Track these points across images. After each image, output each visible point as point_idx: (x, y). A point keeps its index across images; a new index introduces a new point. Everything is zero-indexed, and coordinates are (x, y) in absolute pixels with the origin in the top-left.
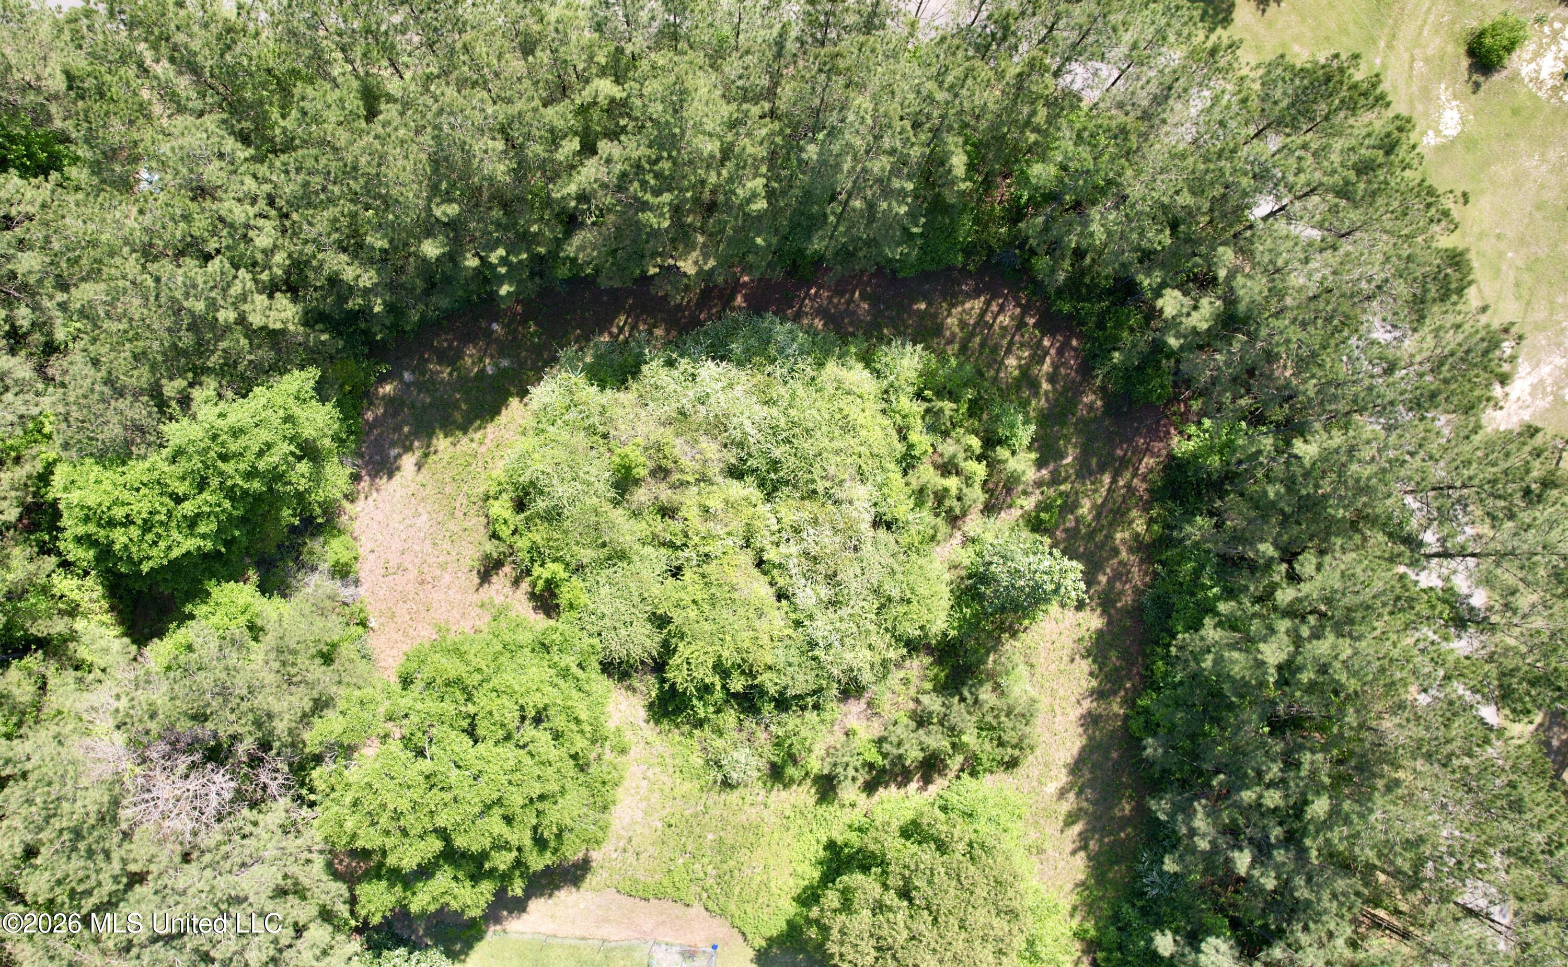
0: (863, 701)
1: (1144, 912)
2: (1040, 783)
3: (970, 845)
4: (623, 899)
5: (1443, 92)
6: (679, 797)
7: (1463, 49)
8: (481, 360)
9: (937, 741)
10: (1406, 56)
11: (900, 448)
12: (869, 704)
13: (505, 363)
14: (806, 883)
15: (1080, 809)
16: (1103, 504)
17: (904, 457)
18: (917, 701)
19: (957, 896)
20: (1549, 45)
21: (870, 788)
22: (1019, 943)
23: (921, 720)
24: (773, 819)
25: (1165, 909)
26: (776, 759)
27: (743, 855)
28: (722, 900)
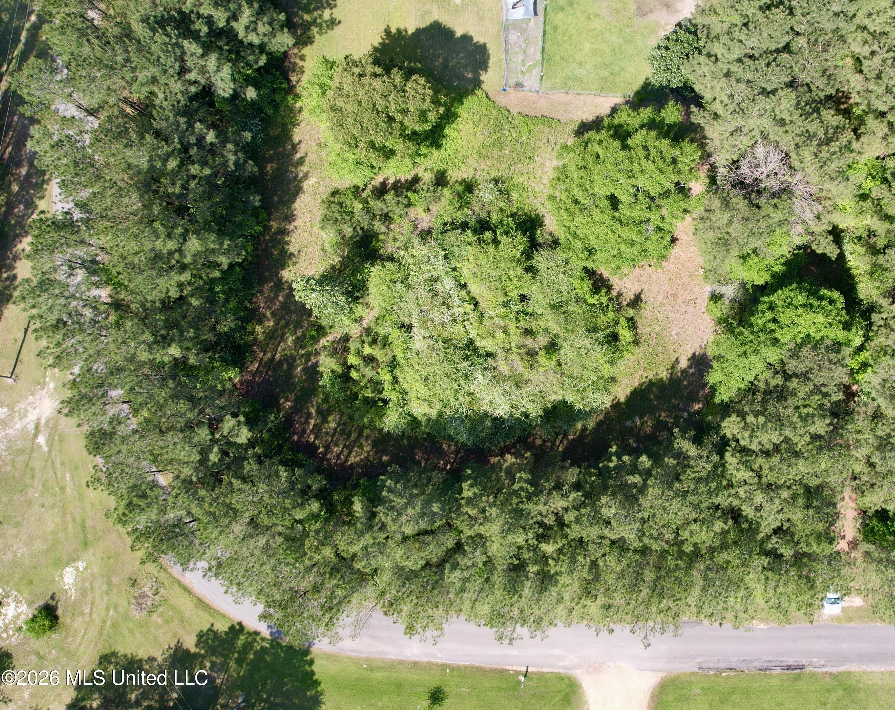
0: (420, 229)
1: (260, 110)
2: (319, 183)
3: (357, 146)
4: (556, 116)
5: (73, 594)
6: (525, 174)
7: (61, 620)
8: (642, 424)
9: (377, 205)
10: (94, 616)
11: (397, 372)
12: (417, 227)
13: (628, 423)
14: (452, 126)
15: (296, 167)
16: (280, 342)
17: (395, 367)
18: (389, 229)
19: (363, 118)
20: (10, 624)
21: (416, 180)
22: (330, 94)
23: (386, 218)
24: (471, 162)
25: (249, 112)
26: (469, 195)
27: (488, 140)
28: (500, 116)
